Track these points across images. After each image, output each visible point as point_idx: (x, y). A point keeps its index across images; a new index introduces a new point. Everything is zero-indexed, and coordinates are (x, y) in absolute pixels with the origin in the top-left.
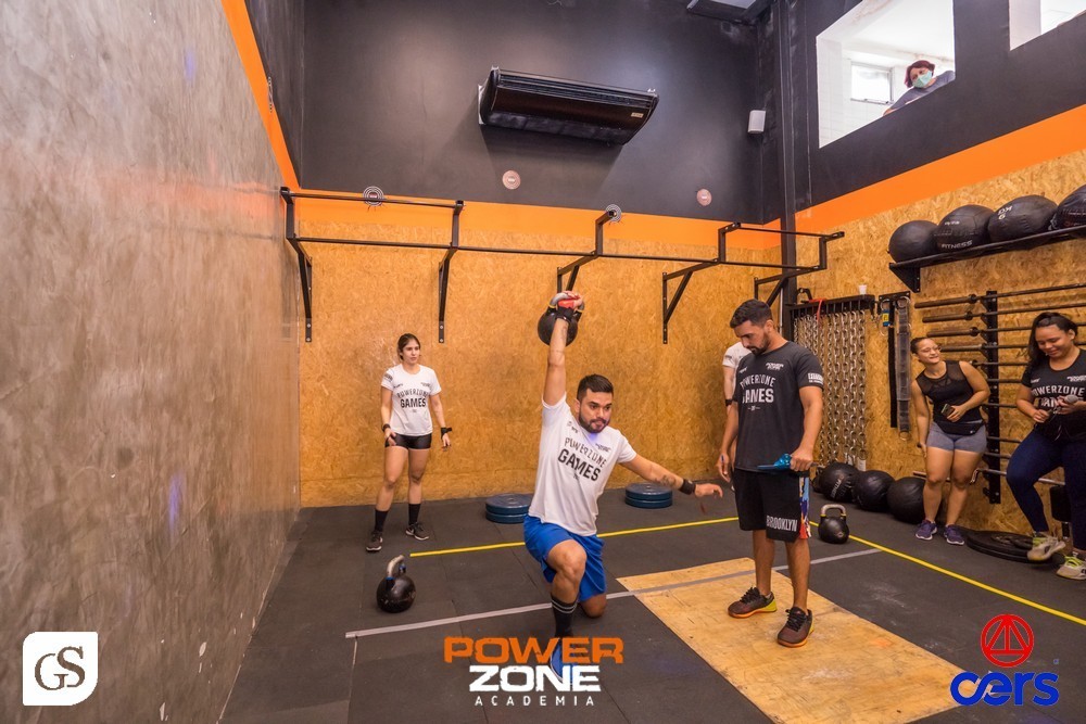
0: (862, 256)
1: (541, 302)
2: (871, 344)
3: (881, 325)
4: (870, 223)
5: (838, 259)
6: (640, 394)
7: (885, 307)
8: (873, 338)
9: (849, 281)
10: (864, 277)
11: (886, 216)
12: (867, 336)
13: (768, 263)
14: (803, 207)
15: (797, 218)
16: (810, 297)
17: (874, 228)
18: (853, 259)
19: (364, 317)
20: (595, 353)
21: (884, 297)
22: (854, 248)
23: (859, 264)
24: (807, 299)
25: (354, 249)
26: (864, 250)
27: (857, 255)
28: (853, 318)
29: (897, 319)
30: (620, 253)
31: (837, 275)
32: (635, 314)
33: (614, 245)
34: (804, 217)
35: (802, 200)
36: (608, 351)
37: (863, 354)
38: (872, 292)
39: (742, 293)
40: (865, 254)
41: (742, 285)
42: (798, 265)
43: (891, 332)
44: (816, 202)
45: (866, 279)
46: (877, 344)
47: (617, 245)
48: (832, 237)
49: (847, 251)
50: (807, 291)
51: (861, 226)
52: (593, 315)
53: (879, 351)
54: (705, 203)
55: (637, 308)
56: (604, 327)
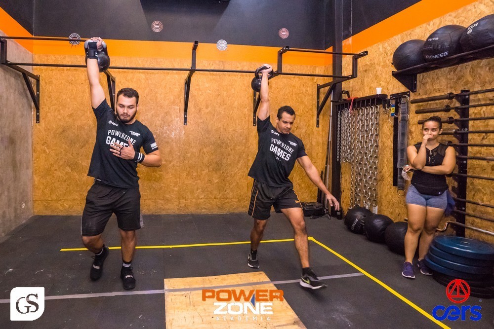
0: (380, 68)
1: (174, 100)
2: (384, 128)
3: (390, 115)
4: (386, 45)
5: (366, 71)
6: (237, 157)
7: (393, 102)
8: (385, 124)
9: (372, 85)
10: (381, 82)
11: (397, 39)
12: (381, 123)
13: (326, 74)
14: (347, 37)
15: (343, 44)
16: (349, 96)
17: (389, 48)
18: (375, 70)
19: (68, 108)
20: (208, 132)
21: (393, 95)
22: (376, 63)
23: (379, 73)
24: (347, 98)
25: (63, 70)
26: (382, 64)
27: (377, 67)
28: (371, 110)
29: (400, 111)
30: (226, 69)
31: (365, 81)
32: (235, 108)
33: (222, 64)
34: (347, 43)
35: (346, 32)
36: (216, 130)
37: (377, 135)
38: (386, 92)
39: (308, 94)
40: (383, 67)
41: (308, 89)
42: (343, 75)
43: (396, 120)
44: (355, 33)
45: (383, 84)
46: (387, 128)
47: (223, 64)
48: (360, 56)
49: (372, 65)
50: (347, 93)
51: (381, 47)
52: (207, 107)
53: (388, 133)
54: (284, 37)
55: (236, 104)
56: (214, 115)
